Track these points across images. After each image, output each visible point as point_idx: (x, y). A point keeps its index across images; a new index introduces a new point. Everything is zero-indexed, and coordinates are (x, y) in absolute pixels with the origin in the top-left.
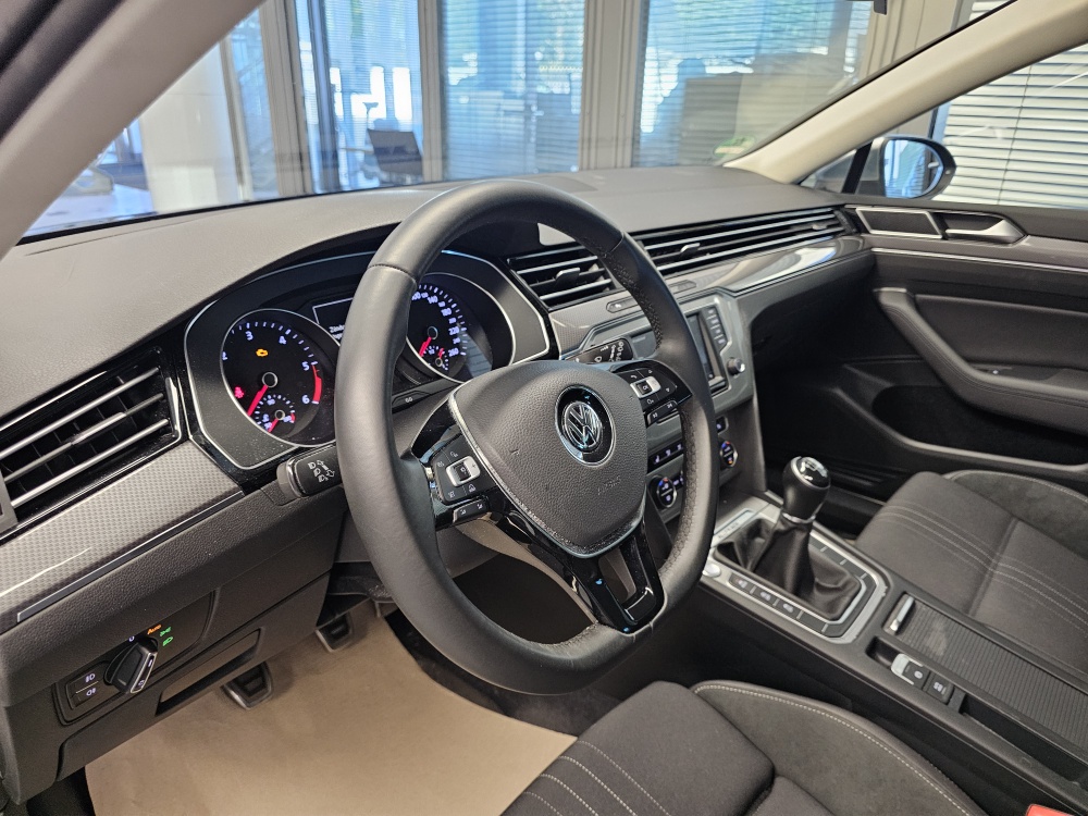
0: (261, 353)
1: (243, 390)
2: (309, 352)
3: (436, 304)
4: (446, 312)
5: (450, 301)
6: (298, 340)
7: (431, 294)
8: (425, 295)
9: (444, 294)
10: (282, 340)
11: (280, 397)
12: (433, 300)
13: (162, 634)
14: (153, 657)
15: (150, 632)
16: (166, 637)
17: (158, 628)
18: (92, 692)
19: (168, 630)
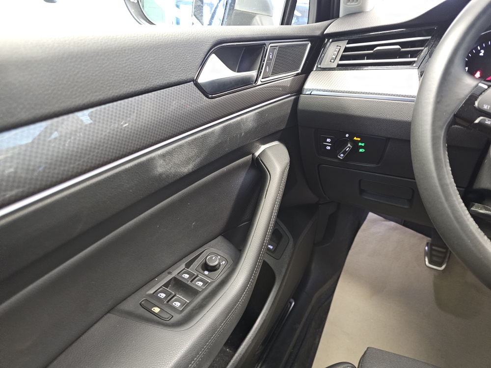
13: (360, 144)
14: (349, 147)
15: (355, 138)
16: (361, 147)
17: (359, 139)
18: (329, 148)
19: (363, 145)
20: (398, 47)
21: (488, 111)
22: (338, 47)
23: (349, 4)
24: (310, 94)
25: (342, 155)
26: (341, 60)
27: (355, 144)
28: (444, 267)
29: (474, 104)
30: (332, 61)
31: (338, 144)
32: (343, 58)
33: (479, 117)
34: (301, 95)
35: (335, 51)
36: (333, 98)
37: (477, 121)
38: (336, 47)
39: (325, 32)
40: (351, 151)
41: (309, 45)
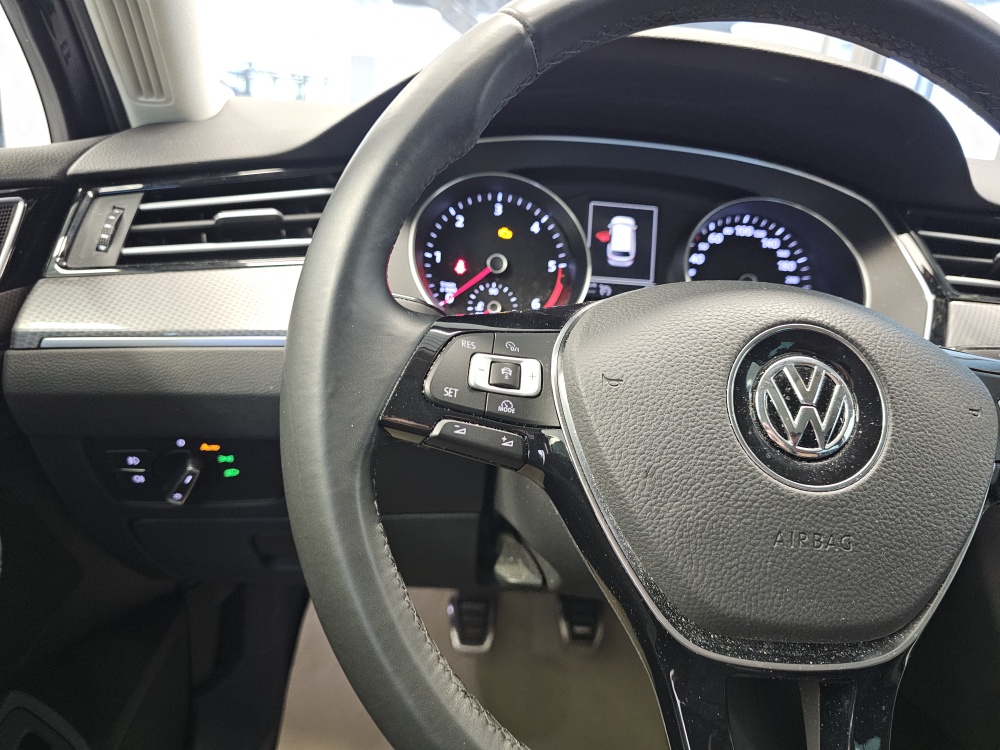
0: (505, 233)
1: (466, 266)
2: (561, 250)
3: (773, 252)
4: (785, 266)
5: (798, 252)
6: (553, 232)
7: (771, 235)
8: (761, 234)
9: (790, 241)
10: (535, 228)
11: (506, 290)
12: (771, 244)
13: (222, 459)
14: (191, 473)
15: (205, 447)
16: (227, 466)
17: (216, 448)
18: (140, 479)
19: (230, 459)
20: (272, 212)
21: (456, 403)
22: (117, 211)
23: (142, 99)
24: (39, 348)
25: (178, 496)
26: (127, 244)
27: (209, 463)
28: (487, 644)
29: (423, 388)
30: (103, 248)
31: (164, 468)
32: (133, 239)
33: (439, 420)
34: (10, 352)
35: (108, 221)
36: (113, 354)
37: (436, 432)
38: (108, 210)
39: (72, 170)
40: (200, 481)
41: (21, 206)
